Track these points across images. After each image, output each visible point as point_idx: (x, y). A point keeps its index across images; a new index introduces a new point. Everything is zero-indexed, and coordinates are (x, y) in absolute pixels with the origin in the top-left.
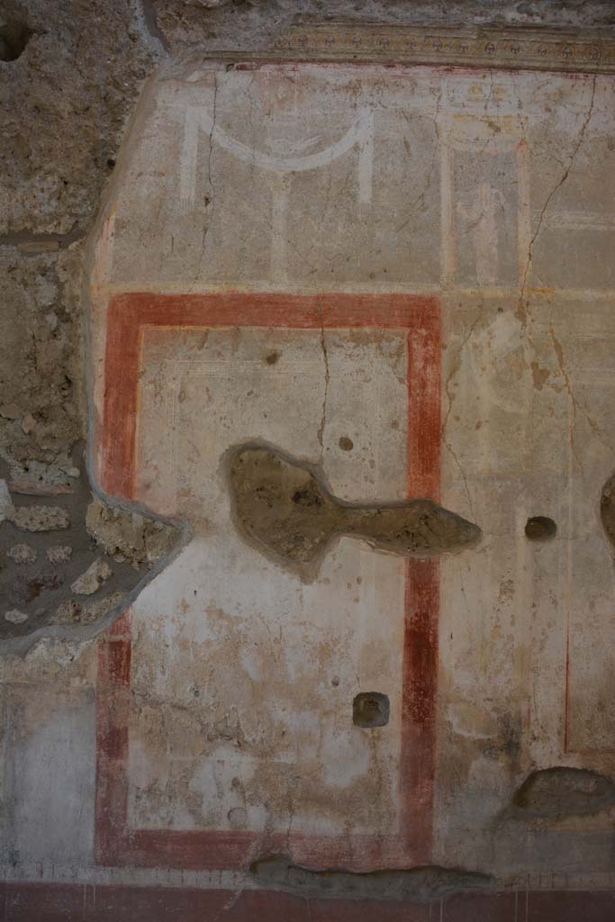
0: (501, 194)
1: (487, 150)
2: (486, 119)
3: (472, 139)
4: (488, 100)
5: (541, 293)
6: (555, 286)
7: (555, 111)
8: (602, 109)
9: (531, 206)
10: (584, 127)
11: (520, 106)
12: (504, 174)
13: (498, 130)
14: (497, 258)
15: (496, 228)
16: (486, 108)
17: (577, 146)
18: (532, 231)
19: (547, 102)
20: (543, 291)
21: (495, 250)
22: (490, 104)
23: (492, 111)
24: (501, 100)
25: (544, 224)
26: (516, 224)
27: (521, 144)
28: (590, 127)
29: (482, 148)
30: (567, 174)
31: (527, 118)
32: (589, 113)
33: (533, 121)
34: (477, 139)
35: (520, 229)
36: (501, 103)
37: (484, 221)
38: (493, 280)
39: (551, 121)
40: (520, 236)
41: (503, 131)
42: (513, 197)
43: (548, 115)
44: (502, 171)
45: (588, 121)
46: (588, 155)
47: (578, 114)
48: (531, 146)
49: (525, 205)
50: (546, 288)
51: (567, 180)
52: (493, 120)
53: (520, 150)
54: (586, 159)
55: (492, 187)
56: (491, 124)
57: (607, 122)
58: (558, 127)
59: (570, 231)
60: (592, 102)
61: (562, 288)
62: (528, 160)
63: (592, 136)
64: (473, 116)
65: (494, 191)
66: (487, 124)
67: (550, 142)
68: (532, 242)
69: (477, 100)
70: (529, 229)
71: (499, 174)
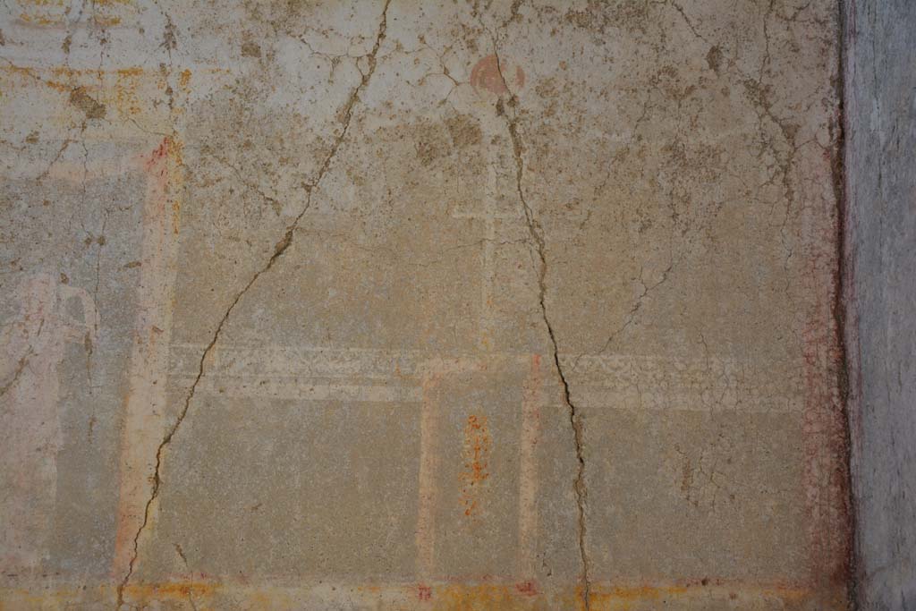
0: (88, 304)
1: (59, 171)
2: (63, 79)
3: (15, 139)
4: (76, 23)
5: (177, 596)
6: (226, 576)
7: (271, 57)
8: (410, 43)
9: (175, 334)
10: (354, 97)
11: (169, 40)
12: (102, 242)
13: (97, 111)
14: (53, 491)
15: (61, 403)
16: (67, 45)
17: (326, 155)
18: (169, 411)
19: (249, 26)
20: (185, 590)
21: (50, 469)
22: (80, 36)
23: (85, 57)
24: (115, 22)
25: (207, 386)
26: (124, 391)
27: (160, 152)
28: (371, 97)
29: (44, 166)
30: (289, 235)
31: (186, 75)
32: (371, 57)
33: (202, 86)
34: (32, 139)
35: (135, 403)
36: (113, 33)
37: (26, 381)
38: (32, 560)
39: (257, 84)
40: (134, 424)
41: (112, 113)
42: (121, 312)
43: (247, 66)
44: (98, 232)
45: (365, 80)
46: (358, 181)
47: (336, 61)
48: (191, 157)
49: (156, 330)
50: (195, 580)
51: (290, 256)
52: (84, 81)
53: (157, 170)
54: (352, 190)
55: (65, 281)
56: (77, 95)
57: (421, 82)
58: (277, 99)
59: (282, 405)
60: (383, 25)
61: (243, 579)
62: (177, 198)
63: (372, 124)
64: (26, 71)
65: (68, 292)
66: (67, 95)
67: (248, 144)
68: (167, 440)
69: (44, 22)
70: (162, 402)
71: (88, 241)
